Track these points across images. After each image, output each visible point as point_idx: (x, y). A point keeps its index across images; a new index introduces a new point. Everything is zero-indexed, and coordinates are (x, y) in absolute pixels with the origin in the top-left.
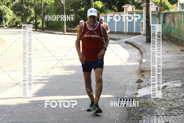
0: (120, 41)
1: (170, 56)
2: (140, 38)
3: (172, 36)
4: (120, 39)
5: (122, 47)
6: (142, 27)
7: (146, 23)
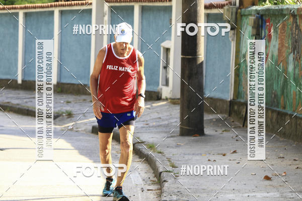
0: (70, 125)
1: (277, 195)
2: (156, 115)
3: (289, 111)
4: (70, 115)
5: (76, 152)
6: (165, 68)
7: (183, 53)
